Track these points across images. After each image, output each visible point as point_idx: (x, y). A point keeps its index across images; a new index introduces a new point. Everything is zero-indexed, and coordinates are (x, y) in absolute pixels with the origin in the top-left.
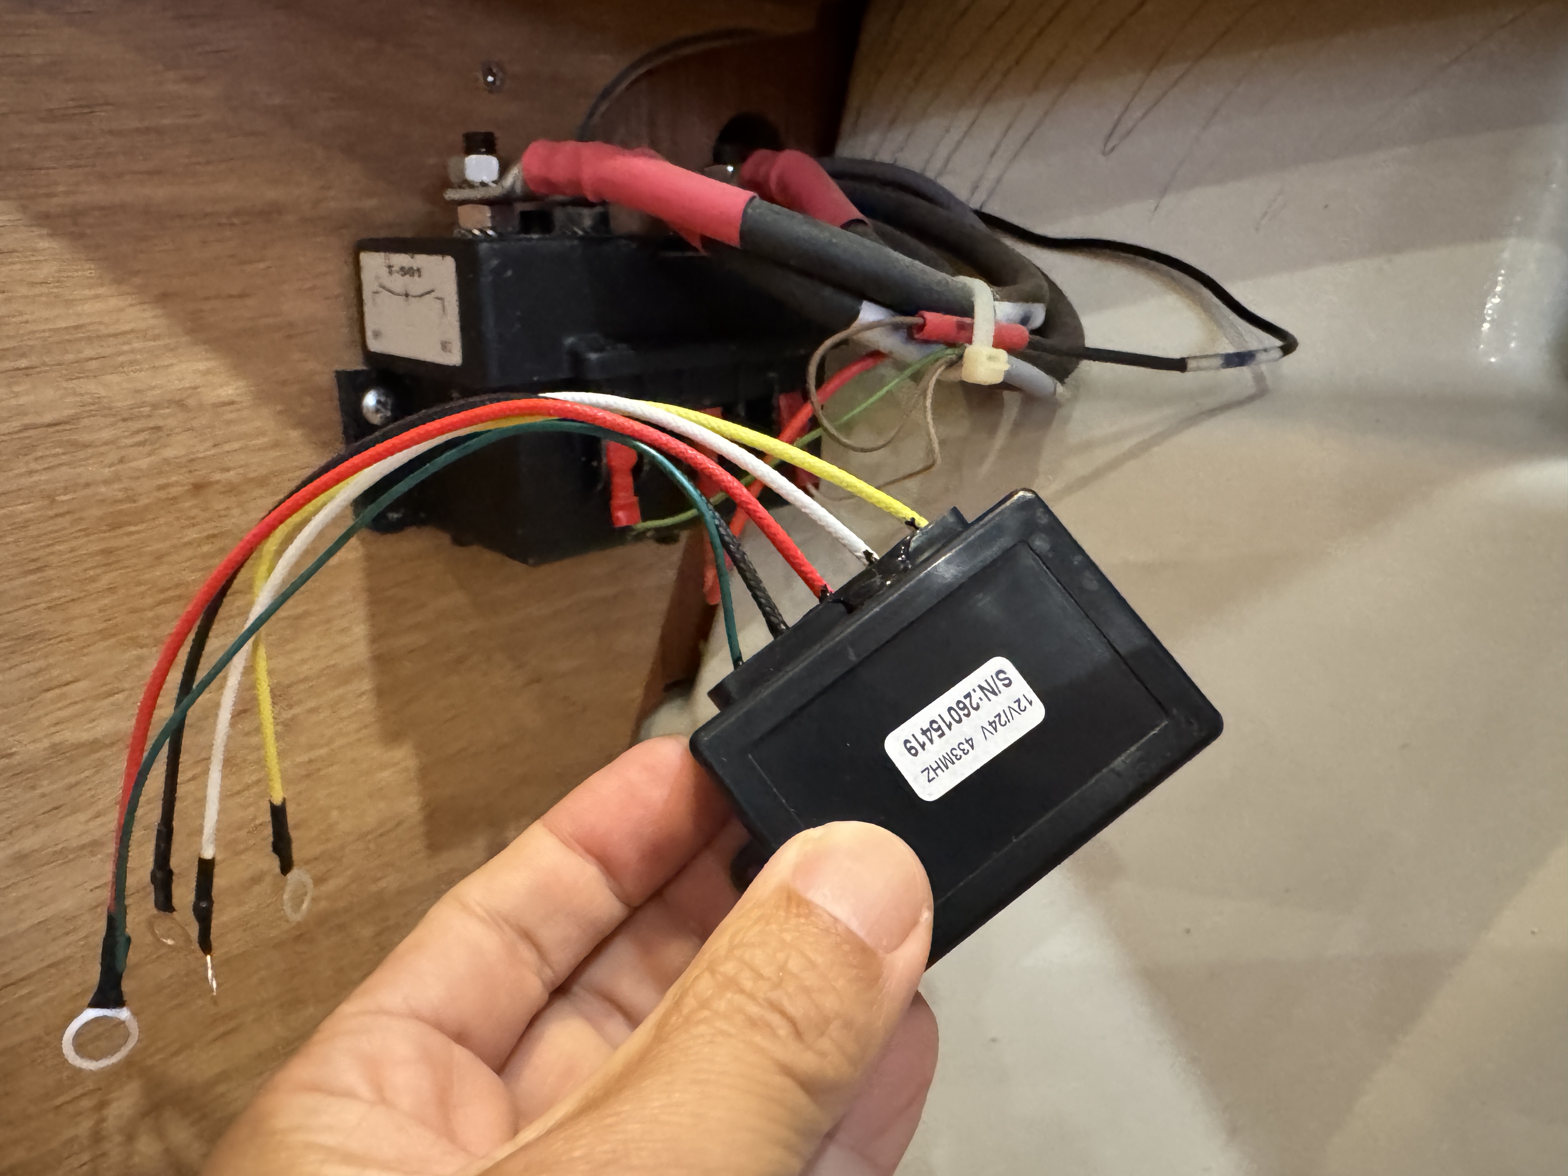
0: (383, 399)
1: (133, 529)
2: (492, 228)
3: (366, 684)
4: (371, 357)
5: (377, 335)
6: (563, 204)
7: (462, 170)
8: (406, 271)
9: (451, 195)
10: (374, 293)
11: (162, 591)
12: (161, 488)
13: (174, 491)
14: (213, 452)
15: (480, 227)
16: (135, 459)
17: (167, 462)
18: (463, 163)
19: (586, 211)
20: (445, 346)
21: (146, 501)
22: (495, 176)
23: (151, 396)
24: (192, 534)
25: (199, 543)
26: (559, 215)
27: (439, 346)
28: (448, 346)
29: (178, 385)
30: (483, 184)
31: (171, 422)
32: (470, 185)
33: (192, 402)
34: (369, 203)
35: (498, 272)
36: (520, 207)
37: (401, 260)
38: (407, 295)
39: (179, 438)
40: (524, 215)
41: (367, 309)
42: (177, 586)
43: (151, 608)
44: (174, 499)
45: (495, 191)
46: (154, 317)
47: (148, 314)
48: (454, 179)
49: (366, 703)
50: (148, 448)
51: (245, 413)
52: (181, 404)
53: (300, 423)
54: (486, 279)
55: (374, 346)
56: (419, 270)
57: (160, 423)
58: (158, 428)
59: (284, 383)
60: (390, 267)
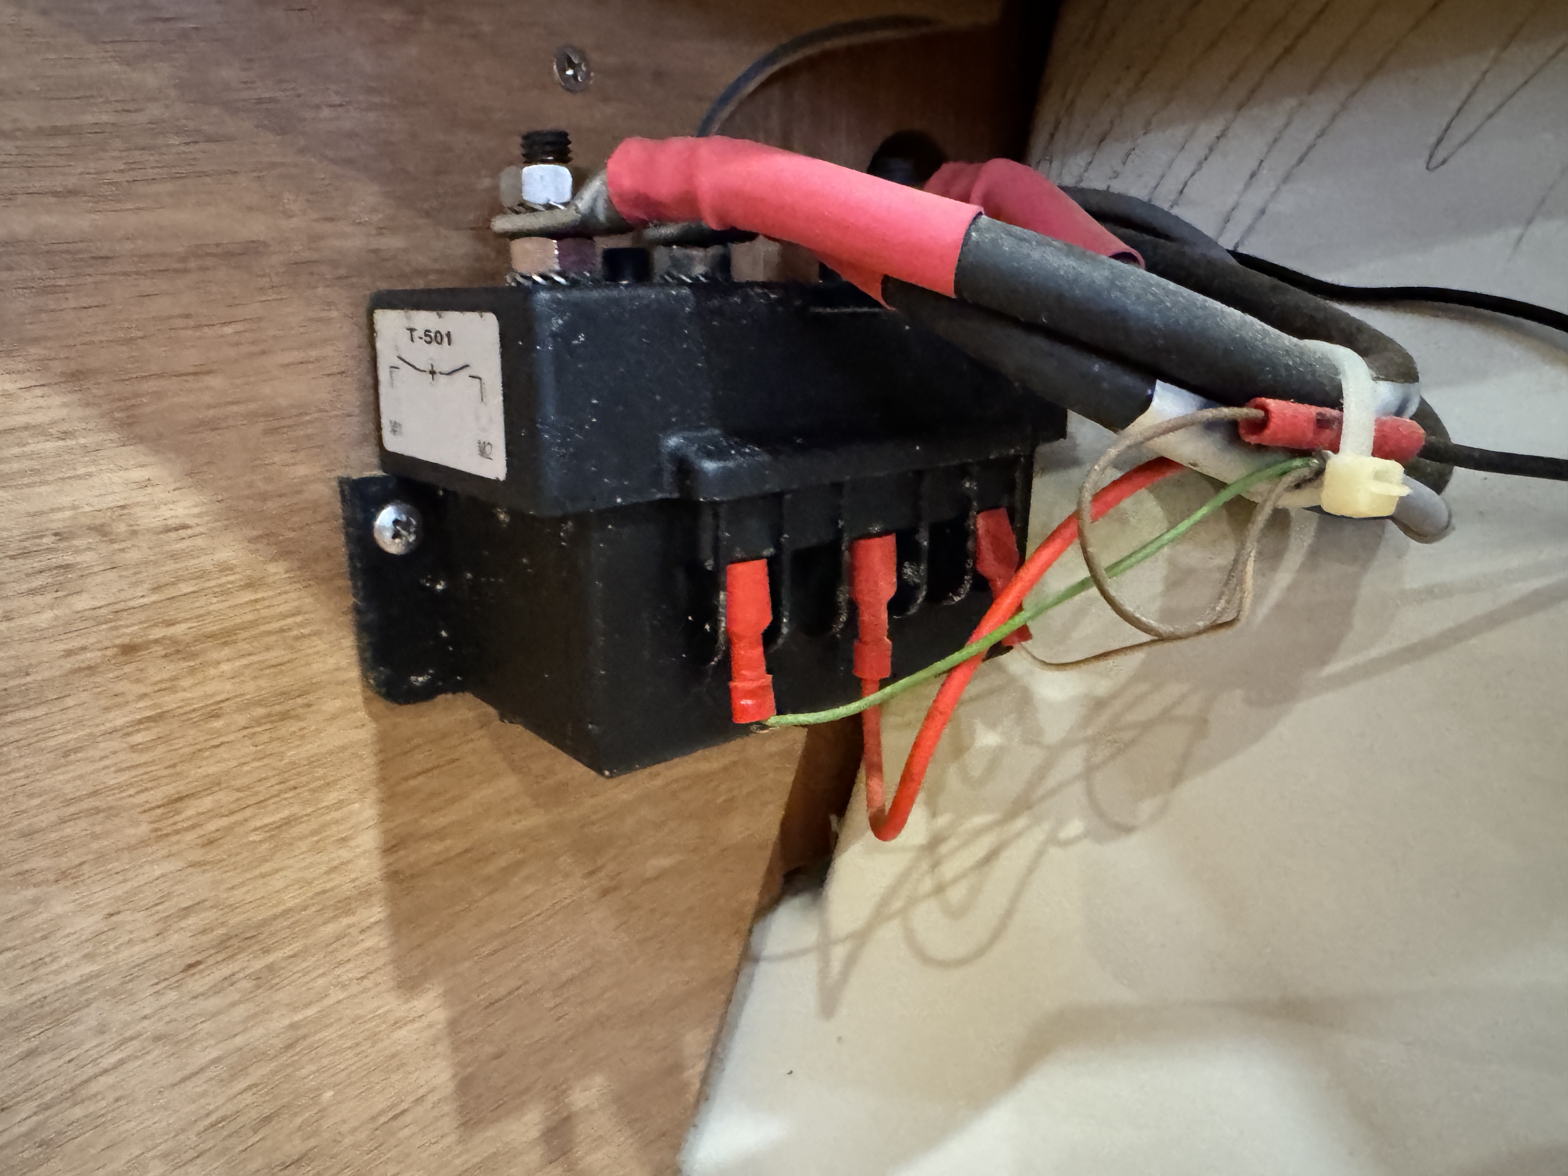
0: (404, 518)
1: (27, 714)
2: (559, 274)
3: (376, 912)
4: (389, 459)
5: (396, 428)
6: (668, 242)
7: (518, 187)
8: (435, 338)
9: (501, 224)
10: (392, 367)
11: (69, 802)
12: (69, 653)
13: (91, 657)
14: (154, 598)
15: (542, 270)
16: (28, 614)
17: (81, 615)
18: (519, 177)
19: (697, 253)
20: (483, 450)
21: (47, 674)
22: (567, 196)
23: (59, 520)
24: (119, 718)
25: (126, 731)
26: (661, 258)
27: (476, 451)
28: (488, 448)
29: (99, 504)
30: (549, 207)
31: (88, 557)
32: (528, 208)
33: (121, 528)
34: (394, 242)
35: (564, 336)
36: (603, 243)
37: (425, 320)
38: (433, 373)
39: (99, 579)
40: (610, 256)
41: (383, 389)
42: (94, 794)
43: (53, 827)
44: (91, 669)
45: (564, 217)
46: (65, 405)
47: (57, 400)
48: (507, 201)
49: (377, 940)
50: (49, 597)
51: (200, 542)
52: (101, 530)
53: (285, 553)
54: (546, 348)
55: (392, 444)
56: (449, 335)
57: (69, 559)
58: (67, 567)
59: (264, 497)
60: (412, 330)
